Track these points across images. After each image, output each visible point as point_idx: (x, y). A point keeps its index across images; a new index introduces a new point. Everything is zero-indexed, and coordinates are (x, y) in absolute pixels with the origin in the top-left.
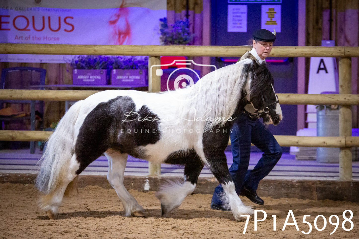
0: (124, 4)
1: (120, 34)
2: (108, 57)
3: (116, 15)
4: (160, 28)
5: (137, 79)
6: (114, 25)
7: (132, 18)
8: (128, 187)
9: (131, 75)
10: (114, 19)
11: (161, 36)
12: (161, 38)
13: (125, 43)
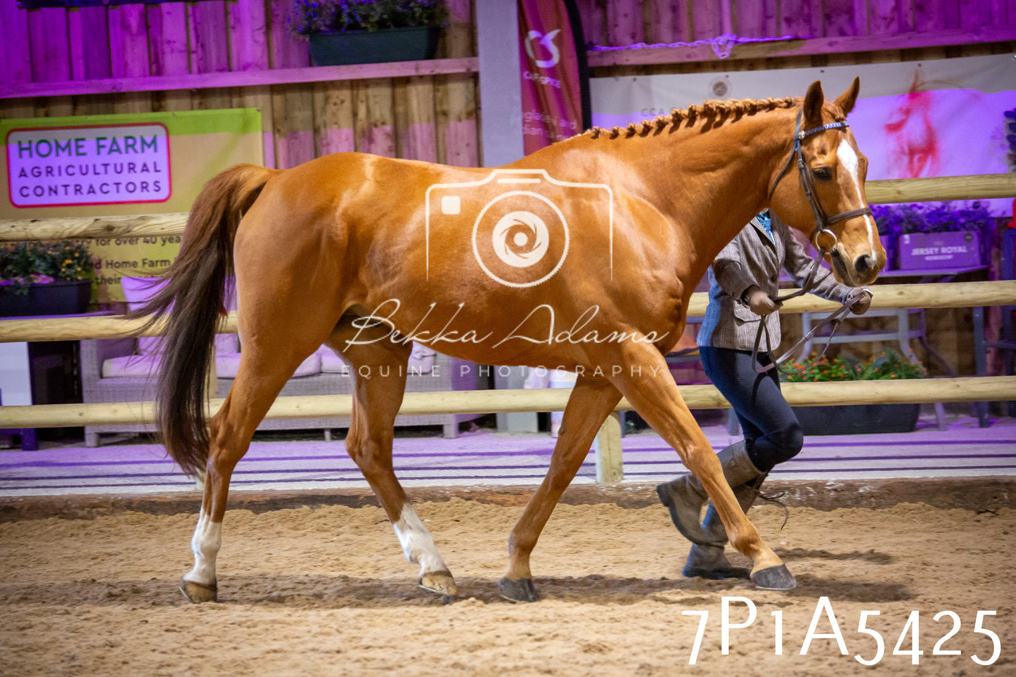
0: (919, 83)
1: (912, 152)
2: (887, 207)
3: (900, 109)
4: (1006, 132)
5: (961, 253)
6: (899, 133)
7: (938, 114)
8: (996, 503)
9: (946, 246)
10: (895, 119)
11: (1009, 151)
12: (1010, 156)
13: (924, 174)
